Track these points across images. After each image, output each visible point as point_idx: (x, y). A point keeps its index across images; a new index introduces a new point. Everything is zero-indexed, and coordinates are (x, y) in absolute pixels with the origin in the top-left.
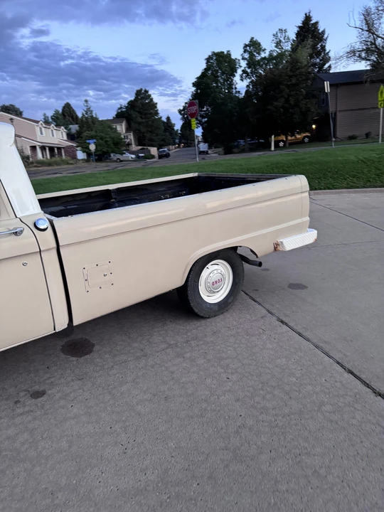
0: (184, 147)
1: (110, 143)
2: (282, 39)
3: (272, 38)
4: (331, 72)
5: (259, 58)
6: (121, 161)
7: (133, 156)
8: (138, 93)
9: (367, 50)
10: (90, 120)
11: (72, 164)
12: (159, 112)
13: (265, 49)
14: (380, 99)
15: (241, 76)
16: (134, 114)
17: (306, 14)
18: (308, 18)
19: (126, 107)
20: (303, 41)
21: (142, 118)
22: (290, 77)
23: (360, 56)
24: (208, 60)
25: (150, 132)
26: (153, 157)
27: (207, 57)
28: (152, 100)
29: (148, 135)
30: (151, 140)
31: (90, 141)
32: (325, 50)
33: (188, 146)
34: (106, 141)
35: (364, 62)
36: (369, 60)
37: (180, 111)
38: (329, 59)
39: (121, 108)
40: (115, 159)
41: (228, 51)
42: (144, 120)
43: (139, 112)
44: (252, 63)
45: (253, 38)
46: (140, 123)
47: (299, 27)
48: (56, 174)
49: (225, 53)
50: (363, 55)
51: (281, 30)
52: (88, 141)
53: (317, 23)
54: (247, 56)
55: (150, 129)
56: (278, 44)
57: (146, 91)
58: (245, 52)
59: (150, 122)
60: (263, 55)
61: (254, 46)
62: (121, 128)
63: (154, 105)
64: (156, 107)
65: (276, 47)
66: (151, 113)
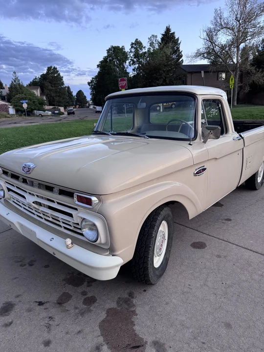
0: (78, 108)
1: (37, 103)
2: (154, 41)
3: (148, 40)
4: (183, 64)
5: (141, 52)
6: (42, 116)
7: (50, 113)
8: (49, 69)
9: (208, 53)
10: (18, 86)
11: (9, 117)
12: (64, 83)
13: (144, 47)
14: (230, 83)
15: (130, 63)
16: (47, 84)
17: (167, 27)
18: (168, 30)
19: (40, 79)
20: (166, 43)
21: (52, 87)
22: (165, 66)
23: (203, 56)
24: (108, 51)
25: (58, 96)
26: (63, 114)
27: (108, 49)
28: (59, 74)
29: (57, 99)
30: (60, 102)
31: (24, 101)
32: (179, 50)
33: (82, 107)
34: (34, 102)
35: (206, 60)
36: (210, 59)
37: (89, 83)
38: (182, 56)
39: (36, 79)
40: (38, 114)
41: (123, 46)
42: (54, 88)
43: (50, 82)
44: (137, 55)
45: (137, 39)
46: (50, 90)
47: (163, 35)
48: (15, 123)
49: (121, 47)
50: (206, 55)
51: (153, 36)
52: (21, 101)
53: (174, 33)
54: (133, 50)
55: (58, 95)
56: (152, 44)
57: (55, 68)
58: (132, 47)
59: (58, 90)
60: (144, 51)
61: (137, 44)
62: (37, 92)
63: (61, 79)
64: (62, 80)
65: (150, 46)
66: (59, 84)
